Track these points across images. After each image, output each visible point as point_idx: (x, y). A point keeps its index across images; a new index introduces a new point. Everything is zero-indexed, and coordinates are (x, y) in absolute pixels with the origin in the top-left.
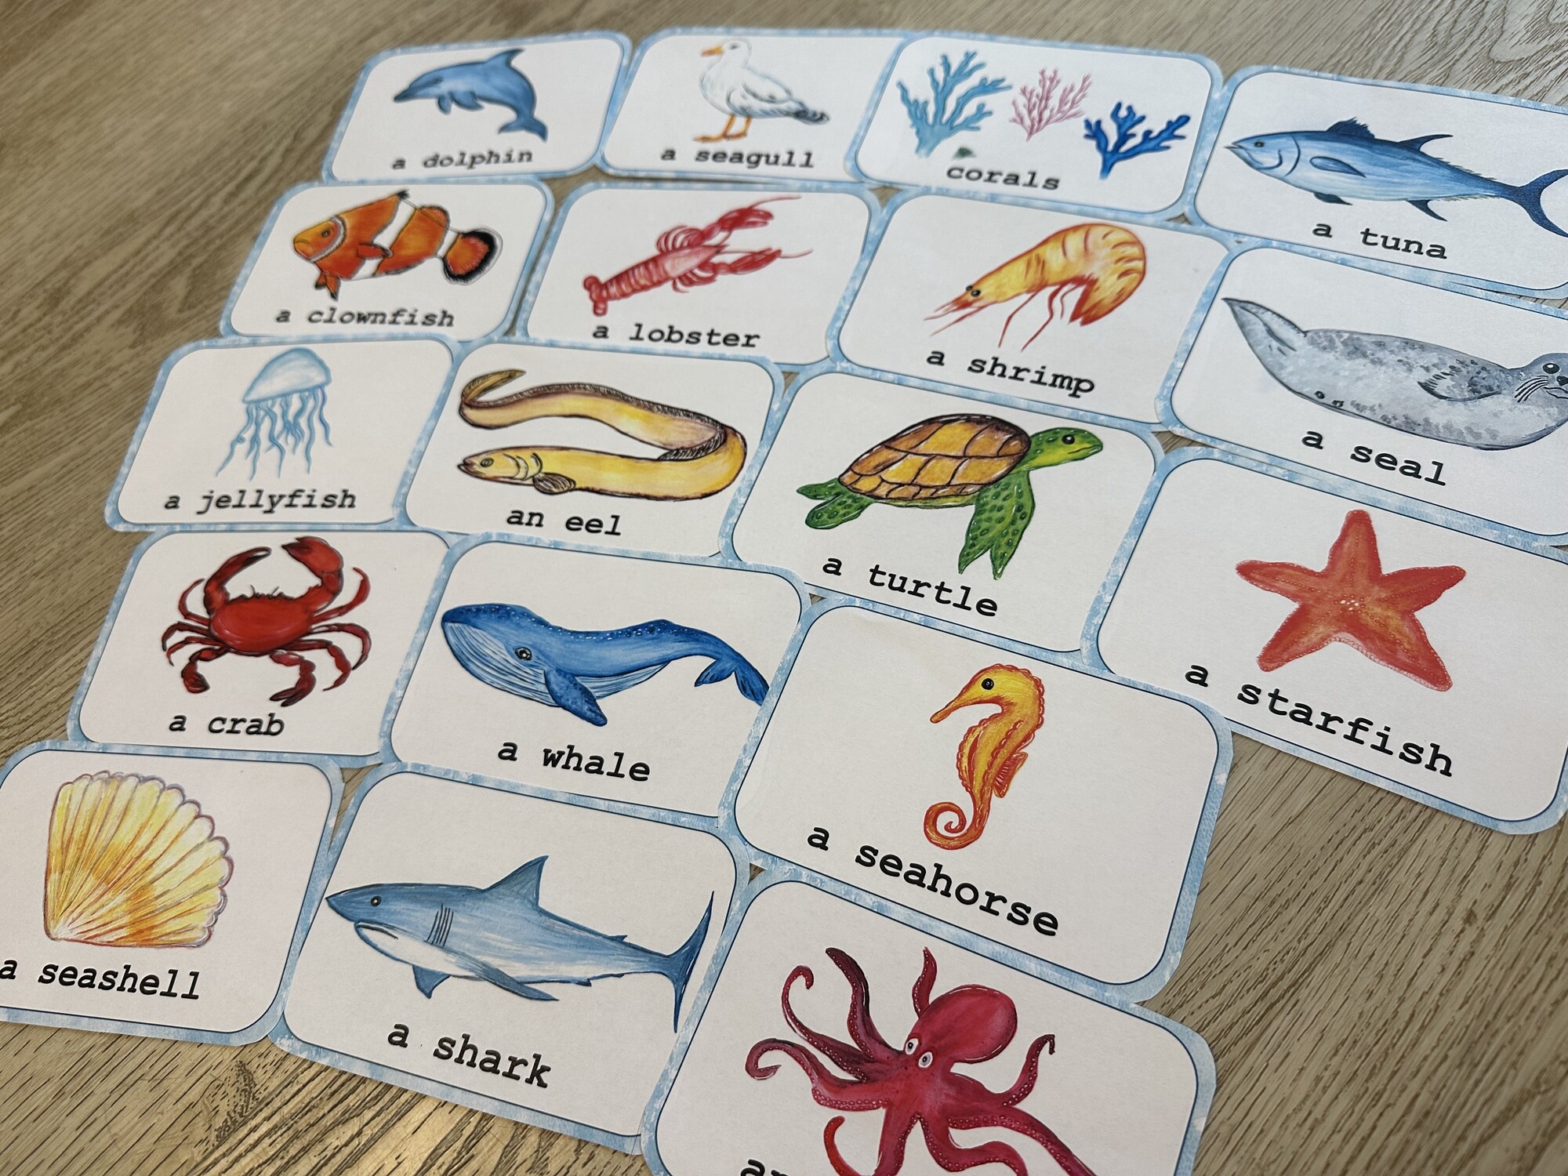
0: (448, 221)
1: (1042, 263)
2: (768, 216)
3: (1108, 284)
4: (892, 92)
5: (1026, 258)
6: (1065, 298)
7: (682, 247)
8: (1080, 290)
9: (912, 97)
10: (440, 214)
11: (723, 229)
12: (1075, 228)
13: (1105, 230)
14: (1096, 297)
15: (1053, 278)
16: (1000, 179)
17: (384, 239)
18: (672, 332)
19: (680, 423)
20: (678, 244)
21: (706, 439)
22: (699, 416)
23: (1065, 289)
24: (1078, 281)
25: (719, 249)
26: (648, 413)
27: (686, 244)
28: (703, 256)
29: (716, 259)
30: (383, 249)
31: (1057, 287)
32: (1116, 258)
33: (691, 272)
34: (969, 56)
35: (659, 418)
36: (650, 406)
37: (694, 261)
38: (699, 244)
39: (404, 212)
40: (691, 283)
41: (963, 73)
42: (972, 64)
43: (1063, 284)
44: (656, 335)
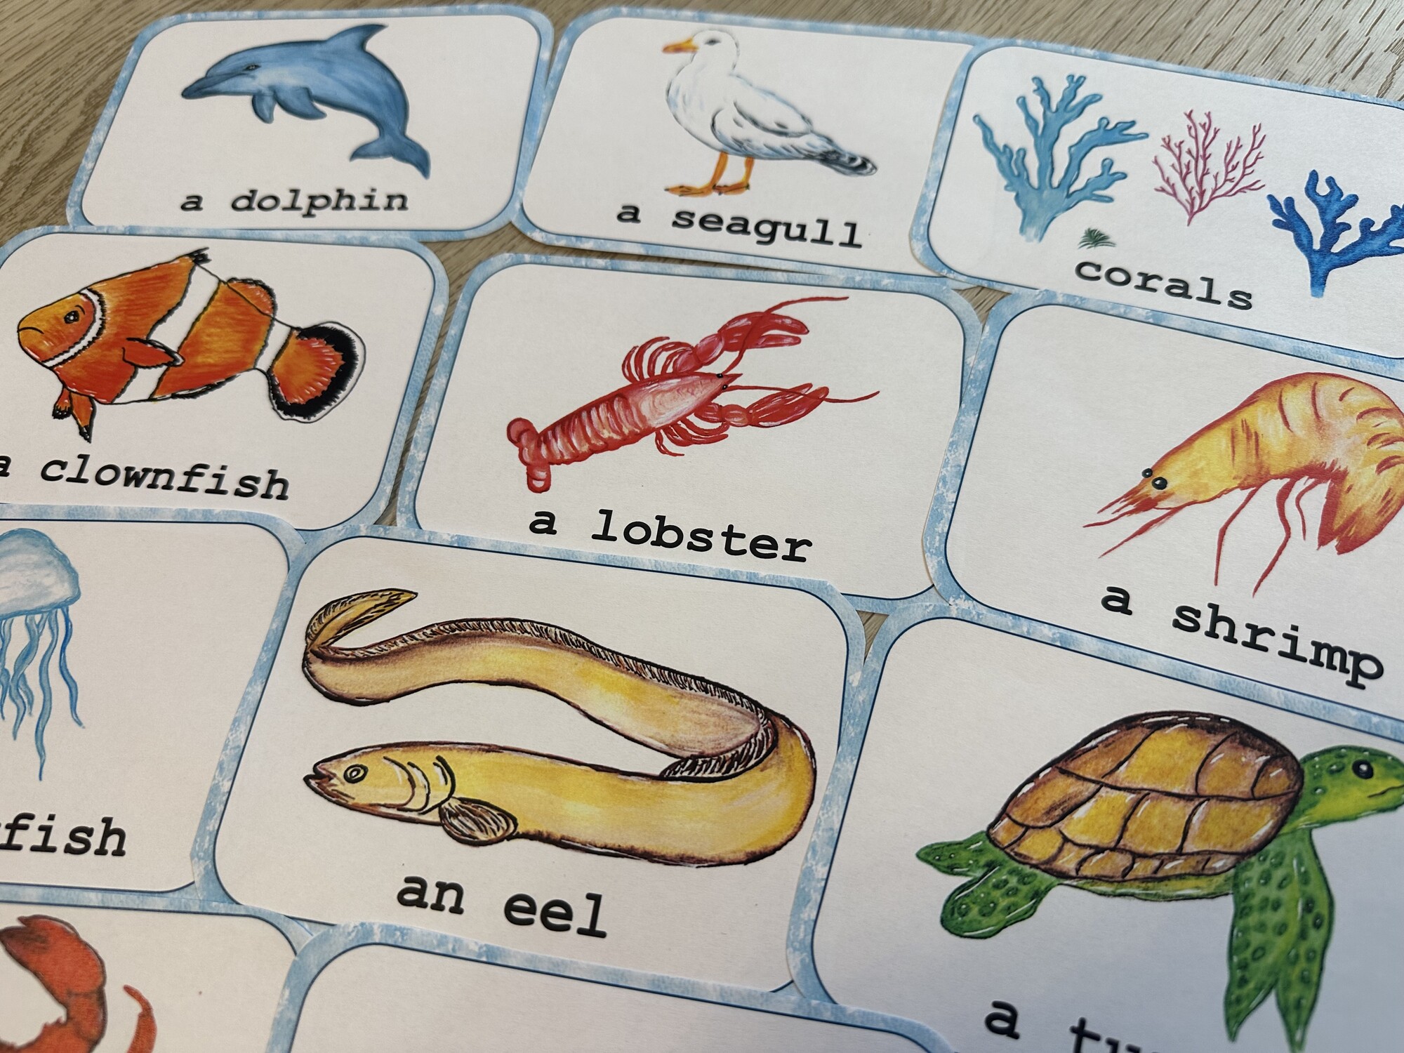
0: (274, 307)
1: (1253, 437)
2: (800, 328)
3: (1364, 481)
4: (968, 132)
5: (1226, 426)
6: (1302, 502)
7: (664, 377)
8: (1323, 489)
9: (1000, 141)
10: (259, 293)
11: (728, 348)
12: (1295, 380)
13: (1343, 386)
14: (1351, 503)
15: (1277, 466)
16: (1161, 285)
17: (170, 334)
18: (662, 529)
19: (693, 704)
20: (658, 371)
21: (743, 738)
22: (725, 690)
23: (1300, 485)
24: (1318, 472)
25: (726, 381)
26: (635, 681)
27: (670, 370)
28: (701, 393)
29: (724, 400)
30: (168, 352)
31: (1287, 480)
32: (1368, 435)
33: (684, 420)
34: (1076, 82)
35: (656, 692)
36: (638, 667)
37: (688, 402)
38: (691, 373)
39: (201, 288)
40: (687, 441)
41: (1071, 108)
42: (1082, 93)
43: (1295, 476)
44: (637, 533)
